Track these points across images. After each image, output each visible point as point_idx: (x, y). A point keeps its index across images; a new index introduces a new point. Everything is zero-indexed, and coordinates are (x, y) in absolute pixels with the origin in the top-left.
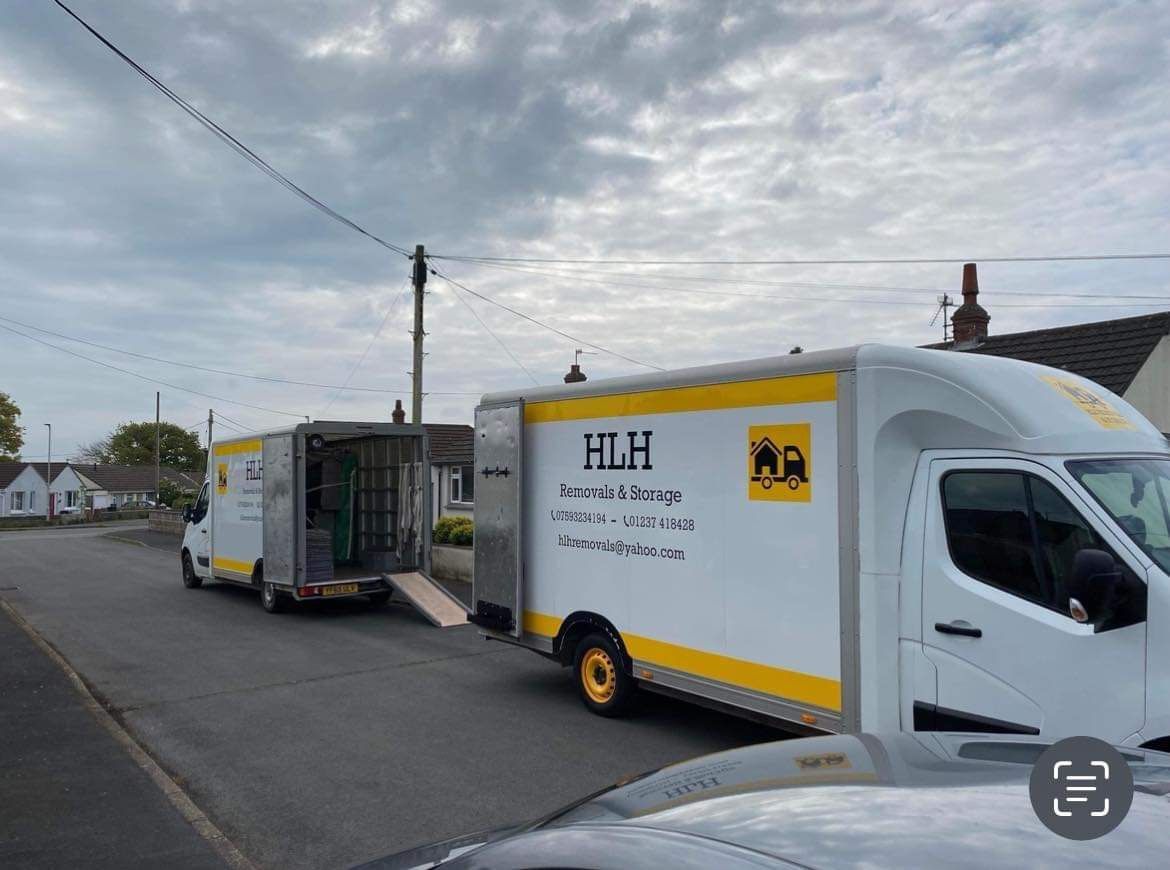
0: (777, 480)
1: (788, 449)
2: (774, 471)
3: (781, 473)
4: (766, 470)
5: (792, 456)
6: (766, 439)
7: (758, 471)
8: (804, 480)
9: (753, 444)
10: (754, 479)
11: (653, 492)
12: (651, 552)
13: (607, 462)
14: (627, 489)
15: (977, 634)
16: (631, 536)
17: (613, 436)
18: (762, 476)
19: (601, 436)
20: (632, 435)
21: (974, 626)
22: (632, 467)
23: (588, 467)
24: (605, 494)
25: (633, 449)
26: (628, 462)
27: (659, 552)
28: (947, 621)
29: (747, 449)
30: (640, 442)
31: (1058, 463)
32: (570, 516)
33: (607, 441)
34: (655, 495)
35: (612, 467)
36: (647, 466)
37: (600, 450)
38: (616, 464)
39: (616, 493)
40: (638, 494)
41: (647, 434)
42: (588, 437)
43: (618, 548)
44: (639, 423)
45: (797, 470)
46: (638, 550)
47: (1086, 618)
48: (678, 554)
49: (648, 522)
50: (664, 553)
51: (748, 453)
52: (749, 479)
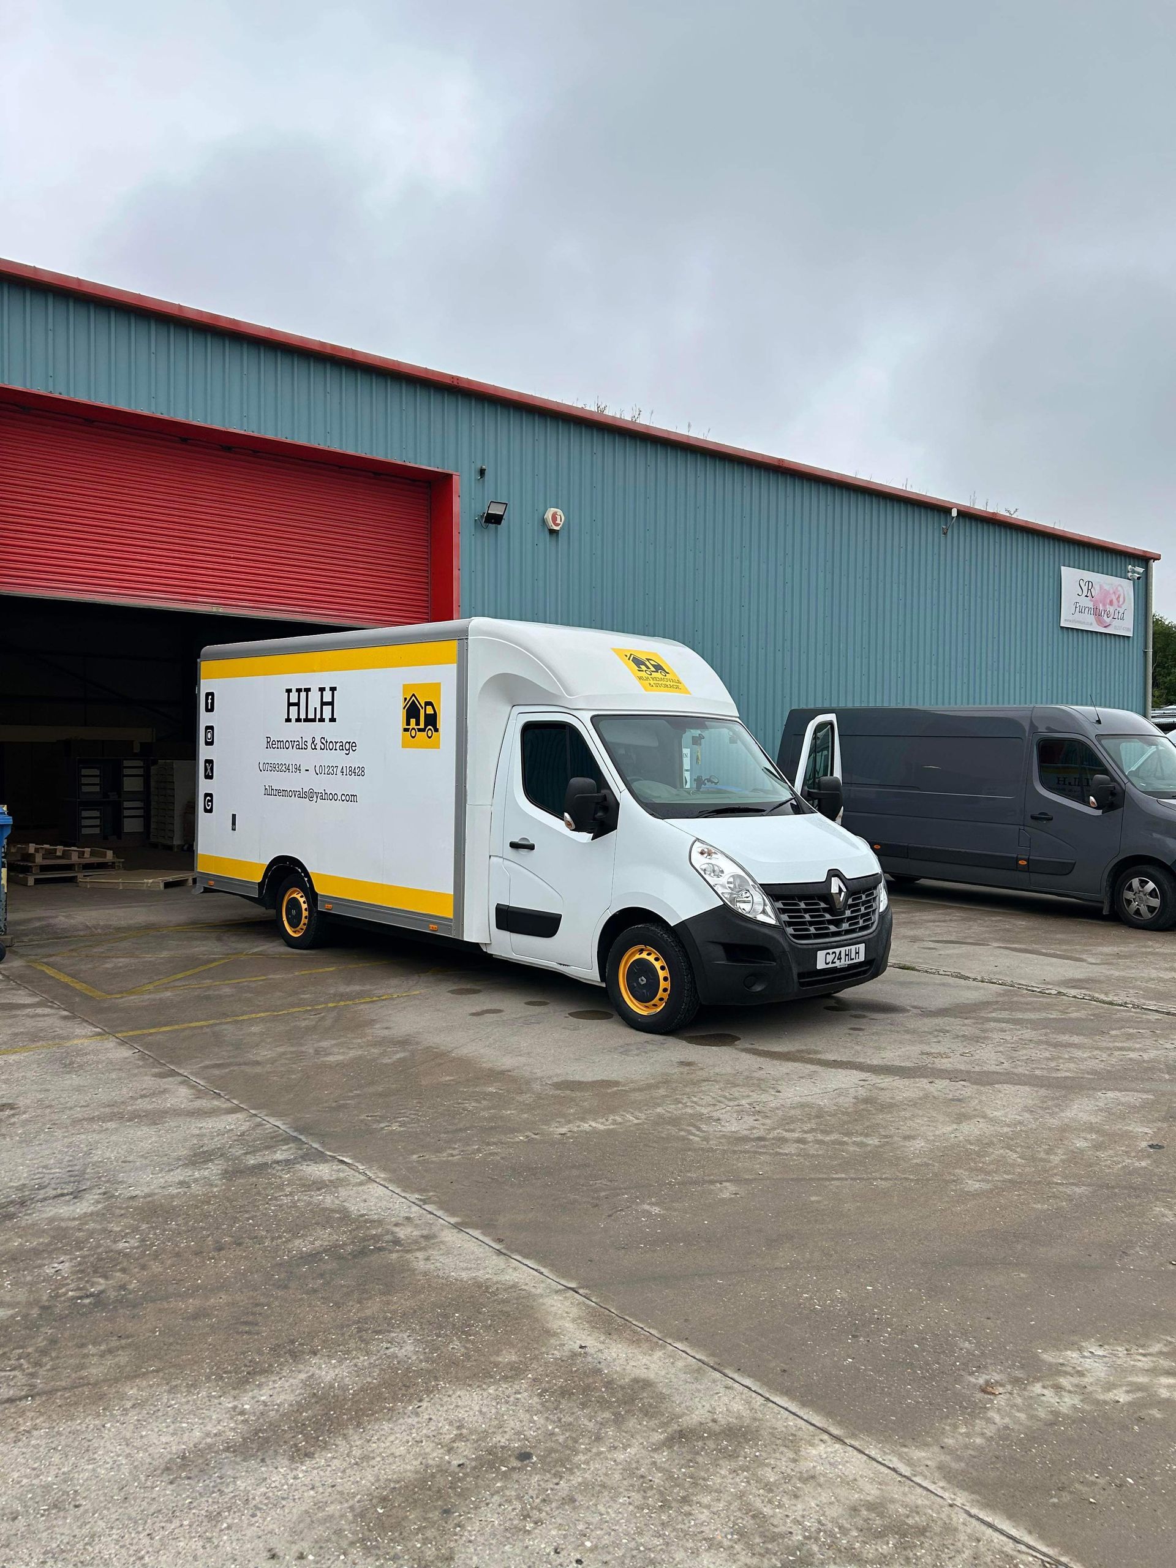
0: (420, 730)
1: (428, 703)
2: (418, 724)
3: (422, 726)
4: (413, 721)
5: (430, 710)
6: (414, 695)
7: (408, 723)
8: (437, 730)
9: (406, 699)
10: (406, 730)
11: (336, 743)
12: (333, 797)
13: (302, 716)
14: (317, 741)
15: (531, 847)
16: (320, 784)
17: (307, 690)
18: (411, 727)
19: (299, 691)
20: (322, 690)
21: (532, 842)
22: (322, 720)
23: (288, 720)
24: (300, 746)
25: (323, 704)
26: (318, 716)
27: (339, 798)
28: (516, 840)
29: (402, 704)
30: (327, 697)
31: (586, 716)
32: (274, 767)
33: (303, 694)
34: (338, 745)
35: (307, 720)
36: (333, 720)
37: (298, 704)
38: (311, 716)
39: (309, 744)
40: (327, 745)
41: (333, 689)
42: (289, 691)
43: (310, 795)
44: (327, 679)
45: (432, 721)
46: (324, 796)
47: (574, 827)
48: (352, 798)
49: (331, 771)
50: (343, 798)
51: (402, 707)
52: (402, 730)
